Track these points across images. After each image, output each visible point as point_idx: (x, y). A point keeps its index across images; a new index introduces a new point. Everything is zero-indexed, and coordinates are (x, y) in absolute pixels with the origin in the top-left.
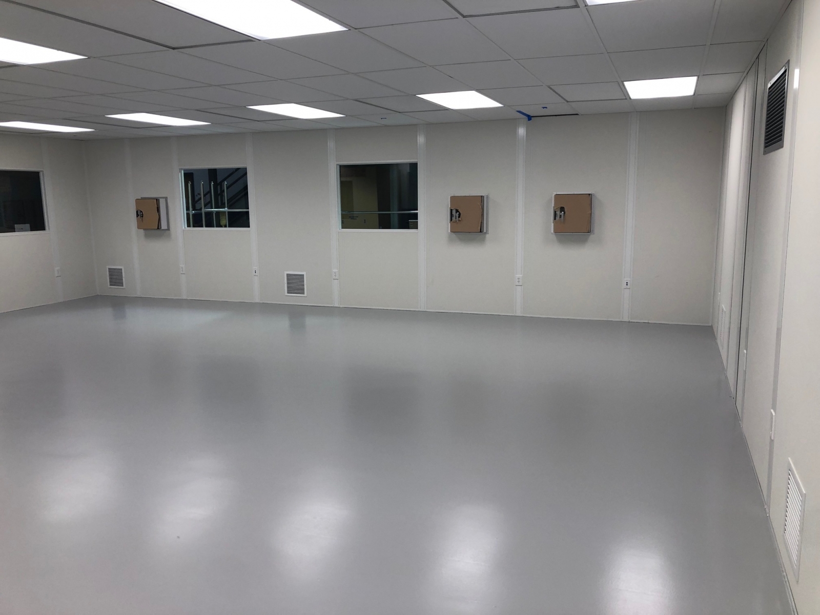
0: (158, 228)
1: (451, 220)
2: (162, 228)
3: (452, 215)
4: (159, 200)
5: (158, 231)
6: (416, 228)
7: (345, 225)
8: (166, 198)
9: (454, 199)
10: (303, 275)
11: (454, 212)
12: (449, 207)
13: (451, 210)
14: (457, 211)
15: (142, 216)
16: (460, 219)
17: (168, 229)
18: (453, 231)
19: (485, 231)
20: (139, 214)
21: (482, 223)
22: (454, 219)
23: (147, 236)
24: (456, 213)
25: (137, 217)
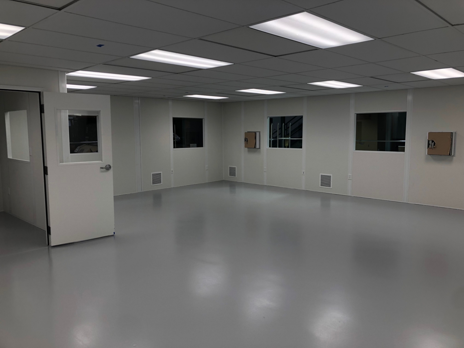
0: (255, 148)
1: (428, 147)
2: (257, 148)
3: (429, 144)
4: (256, 133)
5: (254, 149)
6: (404, 151)
7: (357, 149)
8: (260, 132)
9: (430, 134)
10: (330, 176)
11: (430, 142)
12: (427, 138)
13: (429, 141)
14: (433, 141)
15: (247, 141)
16: (435, 146)
17: (260, 148)
18: (429, 154)
19: (453, 154)
20: (246, 140)
21: (451, 149)
22: (430, 146)
23: (249, 151)
24: (432, 142)
25: (245, 141)
